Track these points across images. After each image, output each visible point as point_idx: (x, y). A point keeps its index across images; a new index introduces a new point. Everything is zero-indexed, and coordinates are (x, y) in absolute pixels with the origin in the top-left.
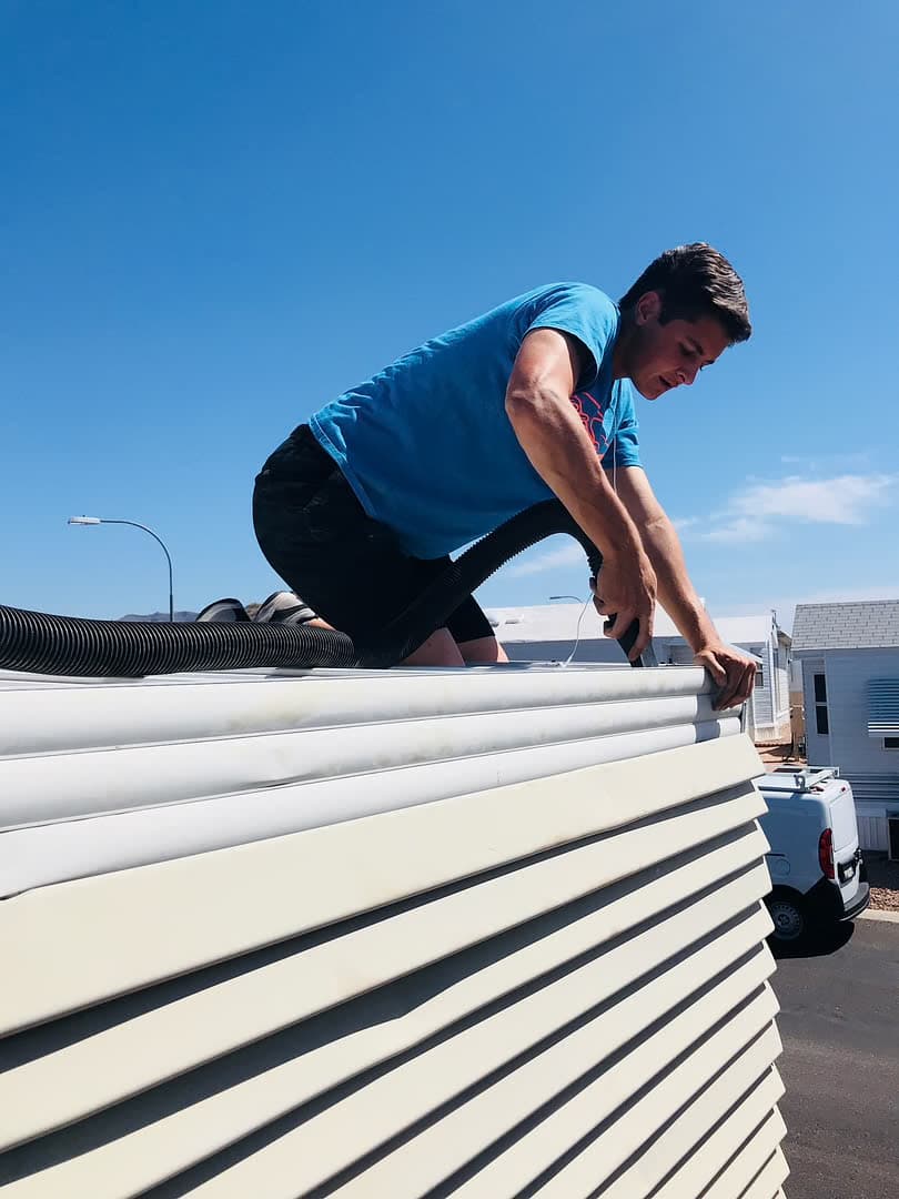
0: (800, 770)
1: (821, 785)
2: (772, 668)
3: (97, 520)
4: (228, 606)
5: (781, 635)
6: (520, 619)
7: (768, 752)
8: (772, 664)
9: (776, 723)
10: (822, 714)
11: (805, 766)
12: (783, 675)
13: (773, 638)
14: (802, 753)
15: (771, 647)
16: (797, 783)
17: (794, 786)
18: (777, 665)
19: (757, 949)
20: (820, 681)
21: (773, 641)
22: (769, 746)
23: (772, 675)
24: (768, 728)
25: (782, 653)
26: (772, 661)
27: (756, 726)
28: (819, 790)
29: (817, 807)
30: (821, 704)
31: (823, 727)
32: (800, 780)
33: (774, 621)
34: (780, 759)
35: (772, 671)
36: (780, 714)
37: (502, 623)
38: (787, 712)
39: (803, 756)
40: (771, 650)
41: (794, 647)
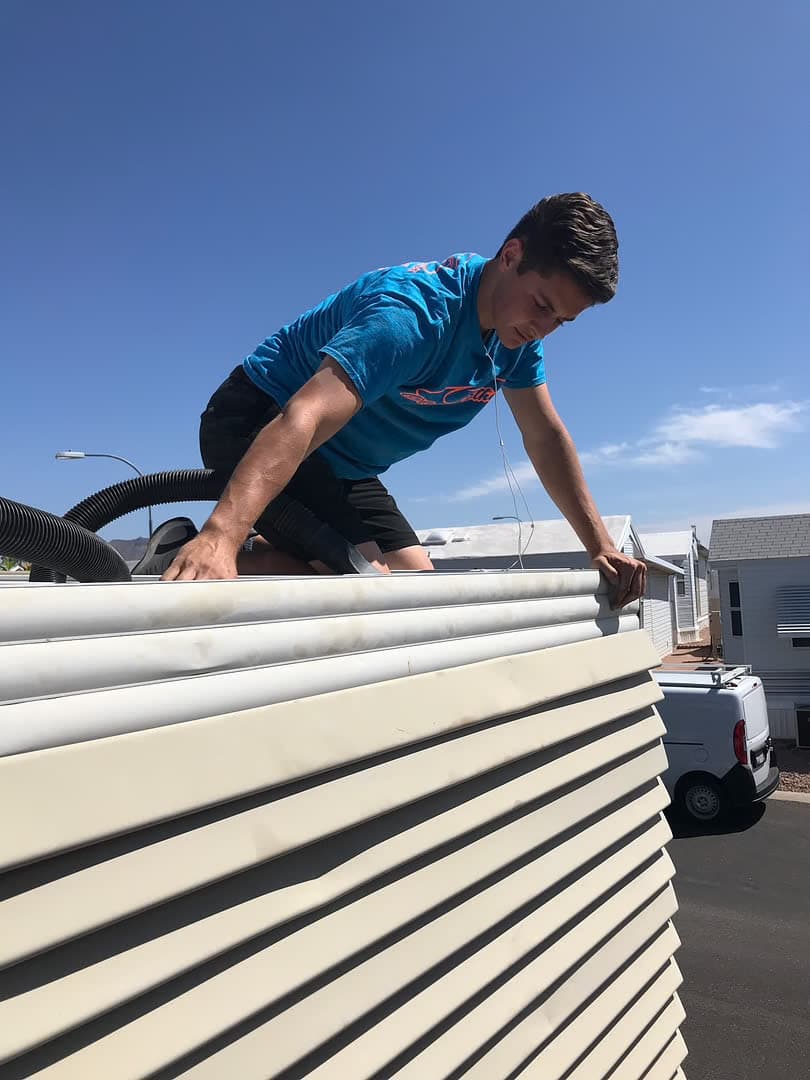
0: (717, 668)
1: (734, 681)
2: (693, 577)
3: (81, 454)
4: (180, 524)
5: (700, 548)
6: (465, 538)
7: (689, 653)
8: (693, 574)
9: (697, 627)
10: (736, 618)
11: (722, 665)
12: (703, 584)
13: (693, 551)
14: (720, 653)
15: (691, 558)
16: (714, 680)
17: (711, 683)
18: (697, 575)
19: (655, 819)
20: (734, 588)
21: (694, 554)
22: (690, 648)
23: (693, 583)
24: (689, 632)
25: (702, 564)
26: (693, 571)
27: (679, 630)
28: (734, 685)
29: (732, 701)
30: (735, 609)
31: (737, 630)
32: (716, 677)
33: (694, 535)
34: (701, 659)
35: (693, 580)
36: (699, 620)
37: (449, 541)
38: (707, 617)
39: (721, 656)
40: (692, 561)
41: (712, 558)
